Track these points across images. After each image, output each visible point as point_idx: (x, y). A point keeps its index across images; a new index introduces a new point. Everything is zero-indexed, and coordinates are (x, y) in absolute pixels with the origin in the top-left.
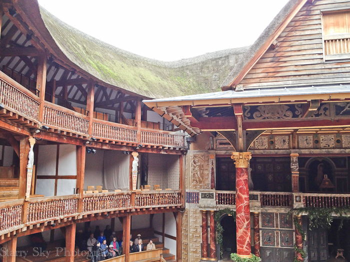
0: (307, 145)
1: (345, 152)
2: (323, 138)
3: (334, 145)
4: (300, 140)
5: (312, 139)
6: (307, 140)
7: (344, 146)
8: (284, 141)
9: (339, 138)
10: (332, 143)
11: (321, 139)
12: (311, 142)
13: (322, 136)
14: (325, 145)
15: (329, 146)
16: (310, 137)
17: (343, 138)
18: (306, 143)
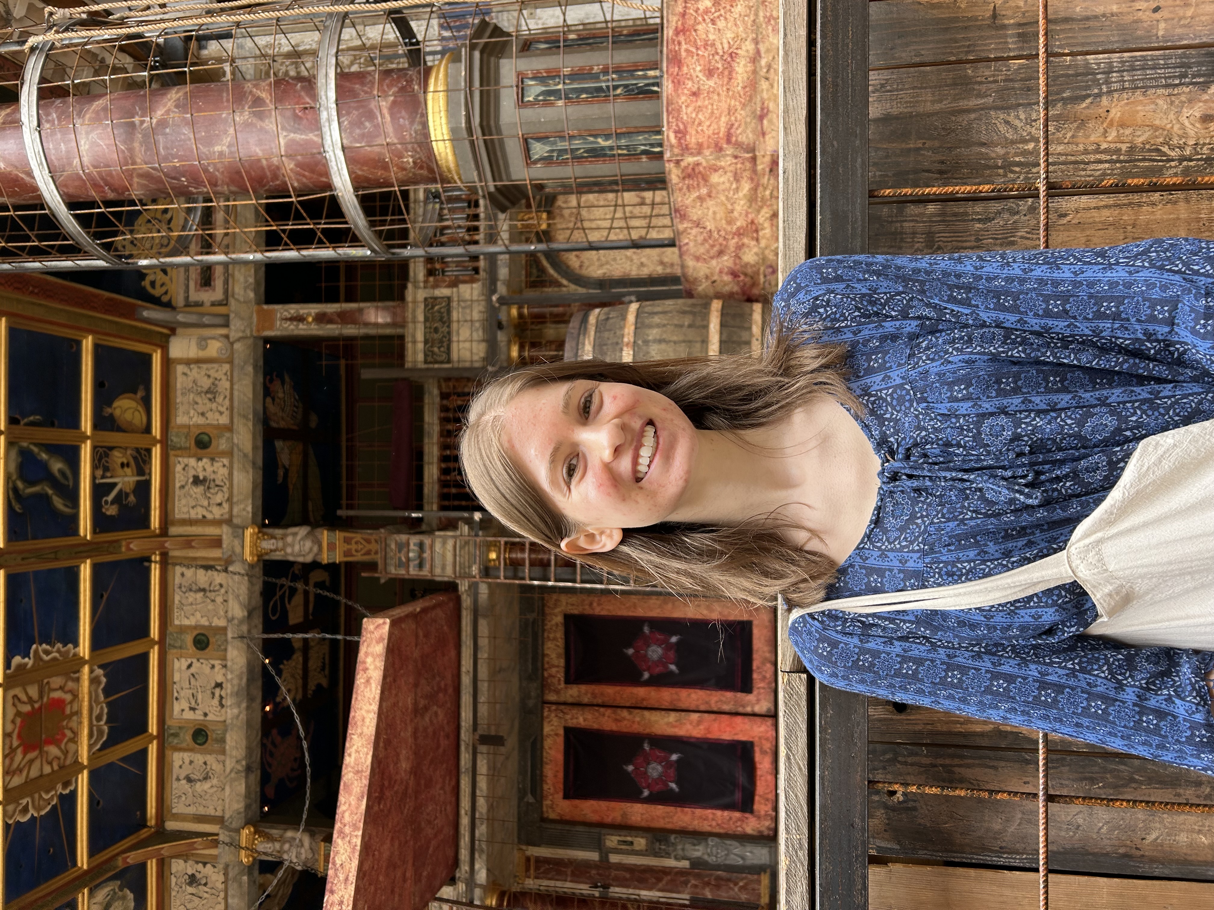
0: (215, 781)
1: (241, 622)
2: (185, 705)
3: (217, 663)
4: (191, 810)
5: (187, 756)
6: (189, 780)
7: (222, 623)
8: (193, 880)
9: (189, 639)
10: (207, 669)
11: (189, 715)
12: (199, 759)
13: (177, 707)
14: (216, 702)
15: (219, 685)
16: (177, 764)
17: (186, 622)
18: (206, 786)
